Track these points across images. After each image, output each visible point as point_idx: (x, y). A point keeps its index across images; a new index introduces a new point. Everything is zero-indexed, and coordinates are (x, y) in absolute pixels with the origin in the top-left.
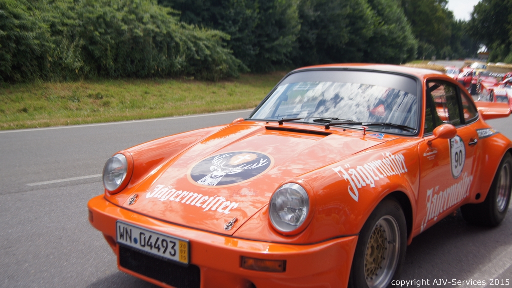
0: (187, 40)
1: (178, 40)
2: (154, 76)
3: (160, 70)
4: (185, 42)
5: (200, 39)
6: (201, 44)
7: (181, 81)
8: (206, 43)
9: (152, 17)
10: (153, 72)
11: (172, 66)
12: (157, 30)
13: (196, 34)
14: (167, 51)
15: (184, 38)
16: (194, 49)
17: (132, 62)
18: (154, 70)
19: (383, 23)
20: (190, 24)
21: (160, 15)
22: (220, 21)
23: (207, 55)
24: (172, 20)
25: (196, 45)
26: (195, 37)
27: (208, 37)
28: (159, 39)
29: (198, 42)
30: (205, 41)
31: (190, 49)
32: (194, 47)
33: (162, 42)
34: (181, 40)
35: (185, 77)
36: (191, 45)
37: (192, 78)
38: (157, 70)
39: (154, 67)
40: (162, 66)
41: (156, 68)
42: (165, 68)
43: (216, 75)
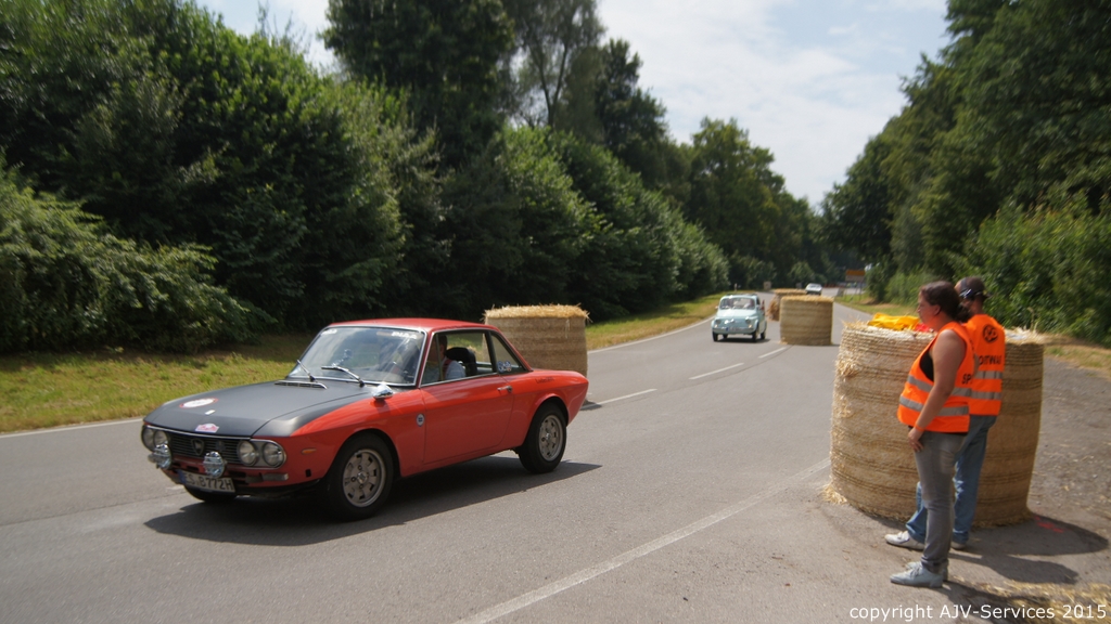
0: (115, 271)
1: (95, 271)
2: (30, 346)
3: (44, 334)
4: (113, 277)
5: (151, 270)
6: (149, 279)
7: (95, 355)
8: (161, 275)
9: (28, 227)
10: (26, 339)
11: (77, 325)
12: (33, 253)
13: (140, 258)
14: (65, 295)
15: (113, 269)
16: (131, 288)
18: (29, 335)
19: (611, 224)
20: (126, 239)
21: (53, 226)
22: (215, 231)
23: (161, 303)
24: (86, 231)
25: (137, 280)
26: (141, 266)
27: (170, 264)
28: (41, 270)
29: (143, 273)
30: (161, 271)
31: (123, 290)
32: (132, 284)
33: (49, 277)
34: (103, 271)
35: (108, 348)
36: (124, 280)
37: (120, 349)
38: (39, 335)
39: (30, 328)
40: (49, 327)
41: (36, 330)
42: (59, 330)
43: (192, 339)
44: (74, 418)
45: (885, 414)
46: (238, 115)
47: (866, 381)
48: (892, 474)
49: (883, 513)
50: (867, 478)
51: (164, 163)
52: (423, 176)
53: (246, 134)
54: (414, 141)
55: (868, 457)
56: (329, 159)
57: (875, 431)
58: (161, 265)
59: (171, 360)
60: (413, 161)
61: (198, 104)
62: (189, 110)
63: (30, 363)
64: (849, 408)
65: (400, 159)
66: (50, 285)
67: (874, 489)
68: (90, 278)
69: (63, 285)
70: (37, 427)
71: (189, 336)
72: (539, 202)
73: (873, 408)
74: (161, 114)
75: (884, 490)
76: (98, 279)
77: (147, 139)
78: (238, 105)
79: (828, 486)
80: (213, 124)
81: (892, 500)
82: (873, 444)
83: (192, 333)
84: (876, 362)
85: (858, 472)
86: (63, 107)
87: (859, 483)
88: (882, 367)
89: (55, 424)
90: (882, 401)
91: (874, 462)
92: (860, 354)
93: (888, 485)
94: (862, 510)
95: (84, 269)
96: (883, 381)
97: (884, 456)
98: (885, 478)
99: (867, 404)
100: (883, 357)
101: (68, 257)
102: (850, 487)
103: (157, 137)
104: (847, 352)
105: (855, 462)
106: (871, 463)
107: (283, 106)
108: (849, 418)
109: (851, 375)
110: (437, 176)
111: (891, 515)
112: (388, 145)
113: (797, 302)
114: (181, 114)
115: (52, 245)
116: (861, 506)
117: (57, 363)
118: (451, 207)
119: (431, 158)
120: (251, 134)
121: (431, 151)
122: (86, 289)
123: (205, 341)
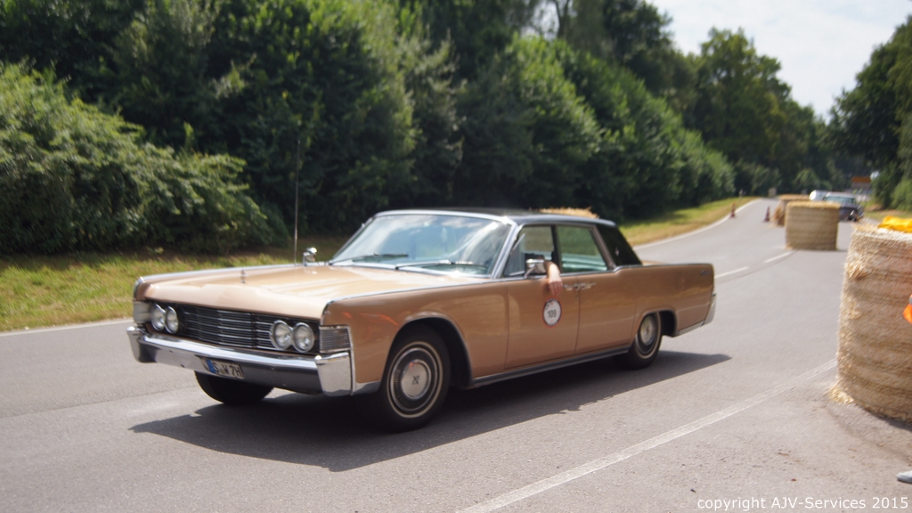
0: (155, 178)
1: (136, 178)
2: (78, 247)
3: (90, 236)
4: (152, 184)
5: (186, 176)
6: (186, 184)
7: (136, 255)
8: (196, 180)
9: (76, 137)
10: (74, 240)
11: (120, 227)
12: (79, 160)
13: (177, 165)
14: (109, 200)
15: (151, 176)
16: (169, 194)
17: (26, 224)
18: (77, 236)
20: (164, 147)
21: (98, 134)
22: (244, 141)
23: (196, 207)
24: (127, 141)
25: (174, 186)
26: (177, 172)
27: (203, 170)
28: (88, 177)
29: (180, 179)
30: (196, 177)
31: (162, 195)
32: (170, 190)
33: (95, 183)
34: (143, 178)
35: (149, 249)
36: (162, 186)
37: (160, 250)
38: (86, 237)
39: (77, 230)
40: (95, 229)
41: (83, 232)
42: (103, 232)
43: (224, 241)
44: (119, 313)
45: (893, 316)
46: (265, 30)
47: (875, 282)
48: (900, 374)
49: (889, 413)
50: (874, 379)
51: (196, 76)
52: (438, 87)
53: (271, 48)
54: (430, 52)
55: (876, 358)
56: (348, 69)
57: (883, 332)
58: (195, 172)
59: (205, 261)
60: (429, 72)
61: (228, 20)
62: (220, 25)
63: (77, 263)
64: (857, 310)
65: (417, 71)
66: (95, 190)
67: (881, 389)
68: (132, 186)
69: (107, 190)
70: (84, 321)
71: (221, 238)
72: (548, 111)
73: (883, 309)
74: (194, 29)
75: (891, 390)
76: (140, 186)
77: (181, 53)
78: (264, 20)
79: (834, 385)
80: (241, 39)
81: (899, 400)
82: (881, 345)
83: (224, 235)
84: (886, 265)
85: (865, 372)
86: (104, 24)
87: (866, 383)
88: (892, 269)
89: (101, 318)
90: (890, 303)
91: (881, 363)
92: (869, 257)
93: (895, 385)
94: (868, 410)
95: (126, 177)
96: (892, 283)
97: (892, 357)
98: (893, 379)
99: (875, 306)
100: (892, 260)
101: (112, 164)
102: (857, 387)
103: (189, 51)
104: (856, 254)
105: (861, 362)
106: (879, 364)
107: (307, 20)
108: (857, 319)
109: (860, 278)
110: (451, 86)
111: (898, 415)
112: (404, 56)
113: (803, 208)
114: (213, 29)
115: (98, 153)
116: (867, 406)
117: (102, 263)
118: (464, 119)
119: (446, 69)
120: (277, 48)
121: (446, 63)
122: (128, 194)
123: (236, 244)
